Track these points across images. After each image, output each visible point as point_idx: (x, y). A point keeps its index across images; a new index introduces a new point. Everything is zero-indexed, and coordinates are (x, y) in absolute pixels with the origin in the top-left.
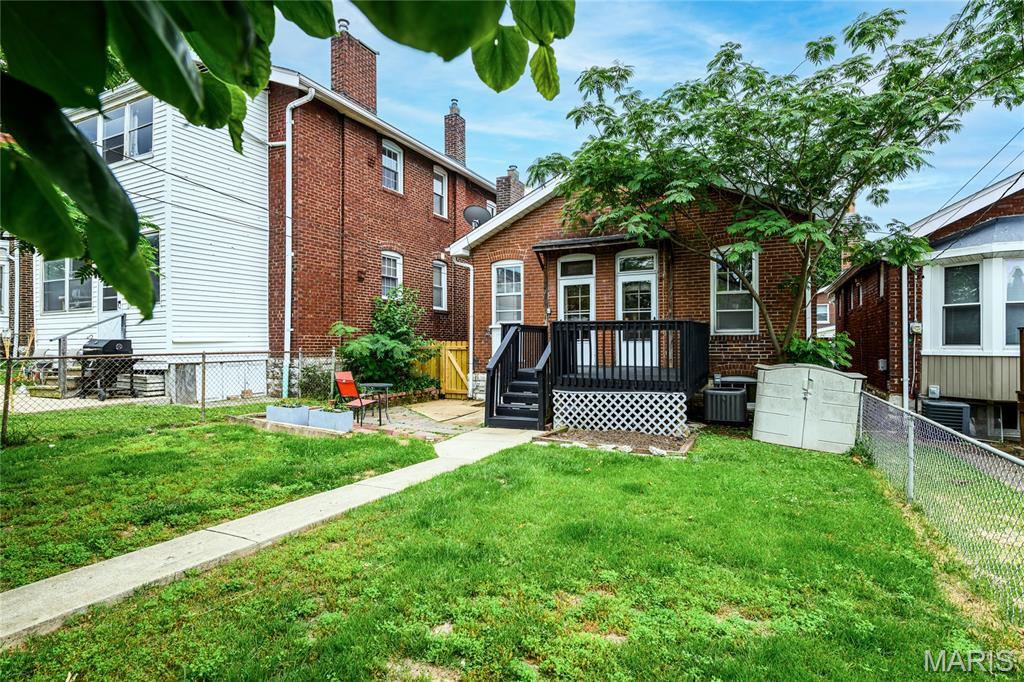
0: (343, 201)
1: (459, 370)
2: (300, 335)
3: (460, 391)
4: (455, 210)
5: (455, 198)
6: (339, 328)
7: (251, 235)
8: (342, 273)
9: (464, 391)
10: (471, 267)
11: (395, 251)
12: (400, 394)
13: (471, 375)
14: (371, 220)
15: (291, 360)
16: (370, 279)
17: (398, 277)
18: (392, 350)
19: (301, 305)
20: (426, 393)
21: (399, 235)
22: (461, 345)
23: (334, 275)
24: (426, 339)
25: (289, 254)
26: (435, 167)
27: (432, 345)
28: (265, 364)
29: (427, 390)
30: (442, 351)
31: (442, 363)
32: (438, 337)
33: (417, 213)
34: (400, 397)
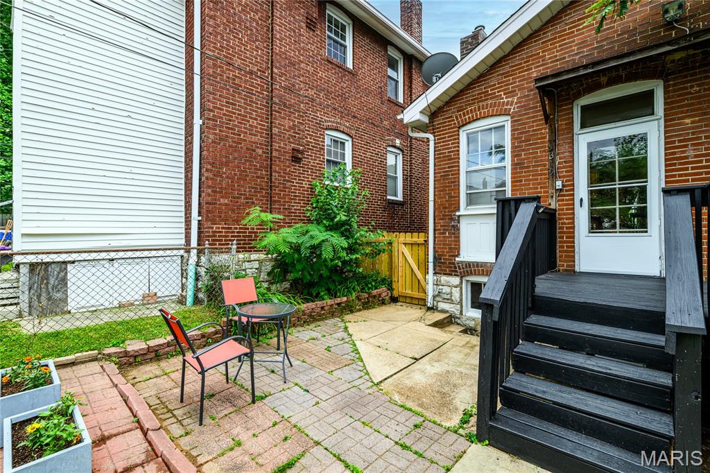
0: (272, 62)
1: (415, 268)
2: (209, 224)
3: (416, 294)
4: (411, 95)
5: (411, 82)
6: (256, 215)
7: (157, 104)
8: (271, 150)
9: (421, 295)
10: (431, 137)
11: (343, 132)
12: (338, 300)
13: (430, 277)
14: (311, 92)
15: (199, 257)
16: (309, 160)
17: (346, 161)
18: (320, 245)
19: (209, 187)
20: (375, 296)
21: (346, 113)
22: (418, 238)
23: (260, 152)
24: (374, 230)
25: (197, 122)
26: (390, 48)
27: (383, 237)
28: (179, 261)
29: (374, 292)
30: (395, 245)
31: (395, 260)
32: (391, 229)
33: (368, 92)
34: (339, 304)
